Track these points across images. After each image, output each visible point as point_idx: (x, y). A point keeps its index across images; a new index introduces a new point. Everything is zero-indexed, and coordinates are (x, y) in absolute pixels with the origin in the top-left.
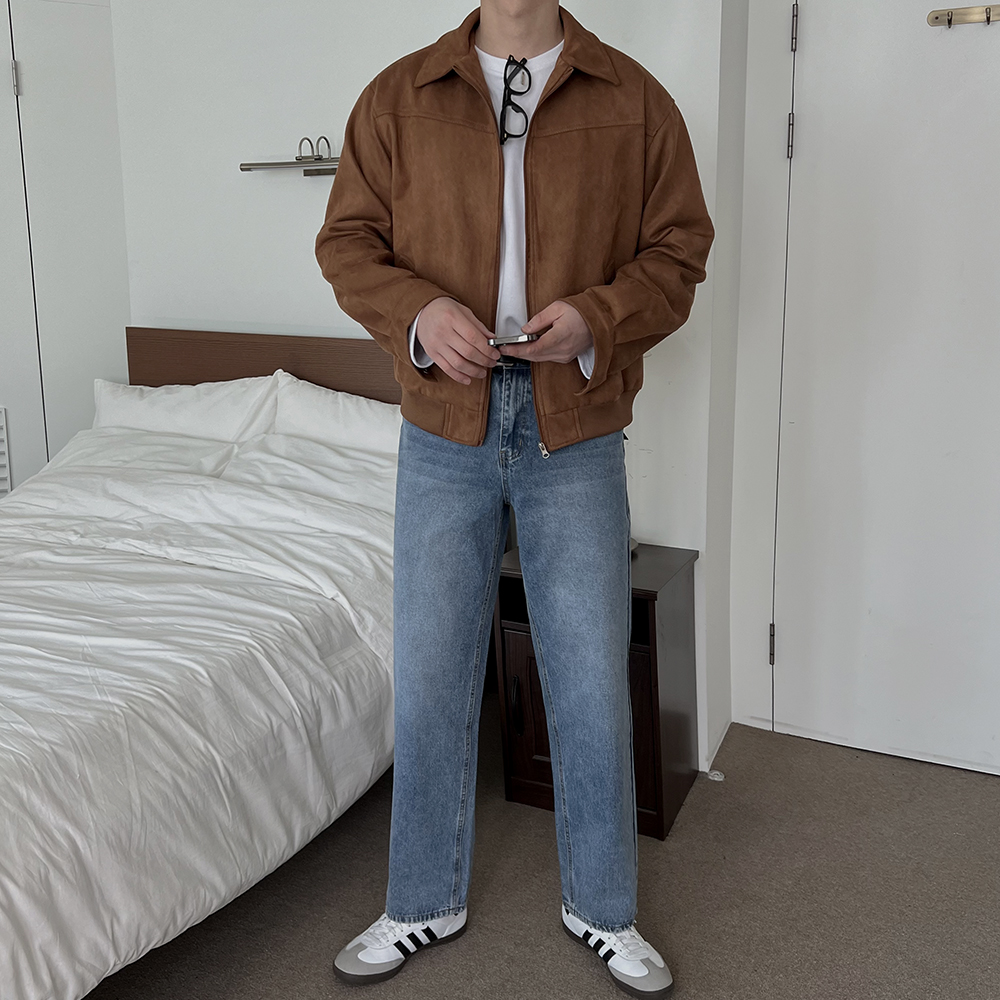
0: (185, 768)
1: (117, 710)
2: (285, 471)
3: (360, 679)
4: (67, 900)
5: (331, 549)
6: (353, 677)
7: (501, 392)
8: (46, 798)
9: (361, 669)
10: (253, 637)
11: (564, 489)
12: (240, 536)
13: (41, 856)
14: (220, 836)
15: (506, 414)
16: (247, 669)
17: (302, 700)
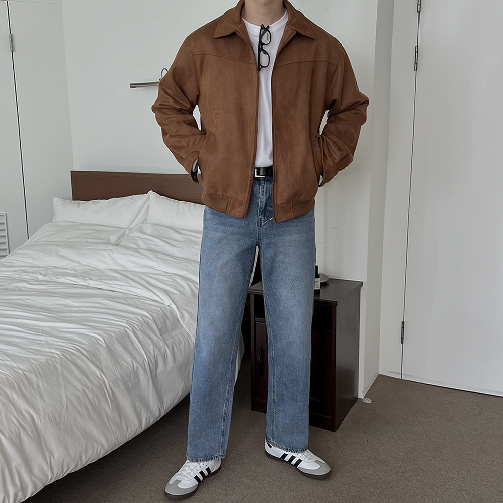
0: (89, 384)
1: (56, 356)
2: (150, 242)
3: (179, 346)
4: (29, 445)
5: (169, 281)
6: (176, 345)
7: (259, 189)
8: (19, 396)
9: (180, 341)
10: (127, 323)
11: (288, 238)
12: (126, 275)
13: (16, 423)
14: (106, 419)
15: (261, 200)
16: (123, 339)
17: (149, 355)
